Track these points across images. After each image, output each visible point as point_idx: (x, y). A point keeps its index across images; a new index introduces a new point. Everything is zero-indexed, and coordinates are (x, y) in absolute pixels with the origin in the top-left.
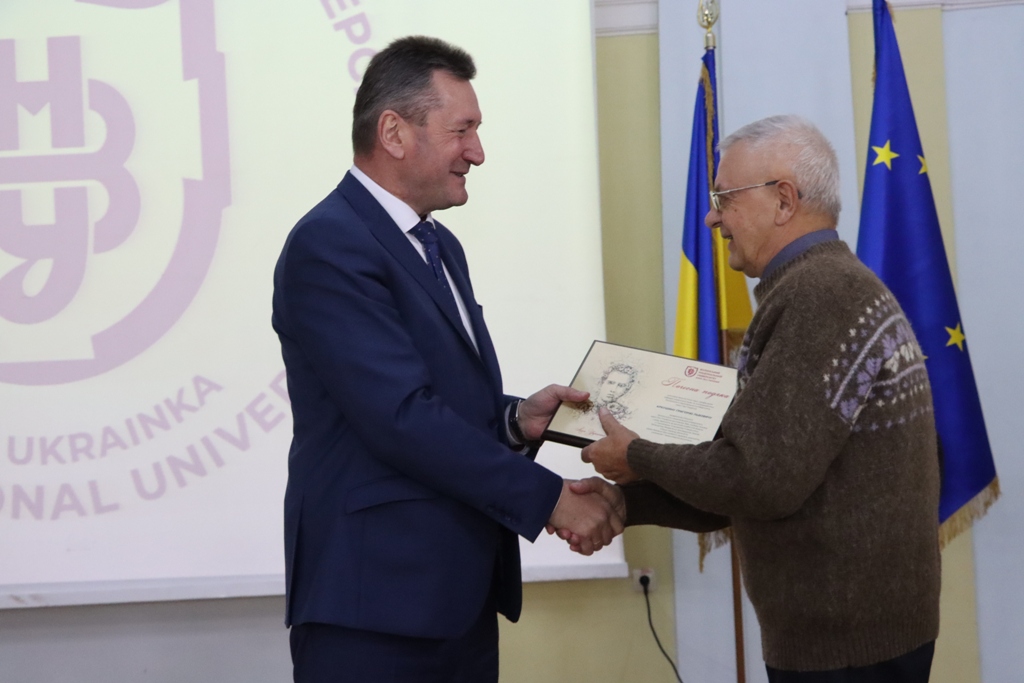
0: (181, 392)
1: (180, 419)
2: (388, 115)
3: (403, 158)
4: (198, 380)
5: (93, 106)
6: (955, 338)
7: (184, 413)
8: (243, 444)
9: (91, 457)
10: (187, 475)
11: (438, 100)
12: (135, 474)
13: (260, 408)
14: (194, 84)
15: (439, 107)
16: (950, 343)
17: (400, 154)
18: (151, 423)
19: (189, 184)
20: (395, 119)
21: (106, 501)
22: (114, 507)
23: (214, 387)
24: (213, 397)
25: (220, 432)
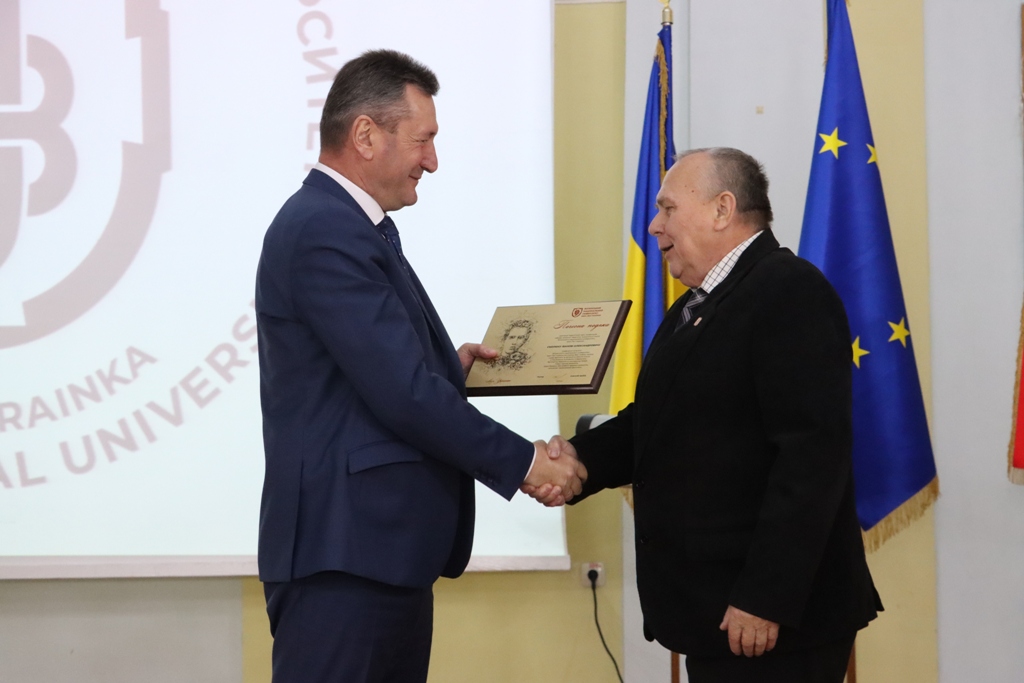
0: (113, 364)
1: (111, 391)
2: (362, 120)
3: (371, 160)
4: (131, 351)
5: (32, 63)
6: (898, 333)
7: (116, 385)
8: (176, 419)
9: (19, 427)
10: (117, 448)
11: (409, 112)
12: (64, 447)
13: (195, 382)
14: (137, 42)
15: (409, 118)
16: (893, 338)
17: (369, 155)
18: (81, 395)
19: (128, 148)
20: (368, 123)
21: (32, 474)
22: (41, 480)
23: (148, 359)
24: (146, 369)
25: (153, 406)
